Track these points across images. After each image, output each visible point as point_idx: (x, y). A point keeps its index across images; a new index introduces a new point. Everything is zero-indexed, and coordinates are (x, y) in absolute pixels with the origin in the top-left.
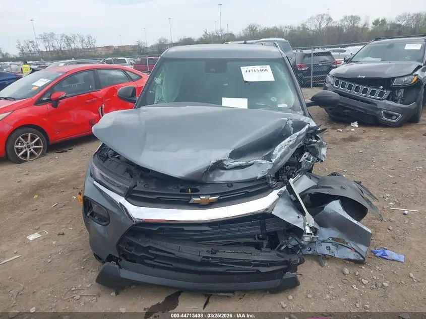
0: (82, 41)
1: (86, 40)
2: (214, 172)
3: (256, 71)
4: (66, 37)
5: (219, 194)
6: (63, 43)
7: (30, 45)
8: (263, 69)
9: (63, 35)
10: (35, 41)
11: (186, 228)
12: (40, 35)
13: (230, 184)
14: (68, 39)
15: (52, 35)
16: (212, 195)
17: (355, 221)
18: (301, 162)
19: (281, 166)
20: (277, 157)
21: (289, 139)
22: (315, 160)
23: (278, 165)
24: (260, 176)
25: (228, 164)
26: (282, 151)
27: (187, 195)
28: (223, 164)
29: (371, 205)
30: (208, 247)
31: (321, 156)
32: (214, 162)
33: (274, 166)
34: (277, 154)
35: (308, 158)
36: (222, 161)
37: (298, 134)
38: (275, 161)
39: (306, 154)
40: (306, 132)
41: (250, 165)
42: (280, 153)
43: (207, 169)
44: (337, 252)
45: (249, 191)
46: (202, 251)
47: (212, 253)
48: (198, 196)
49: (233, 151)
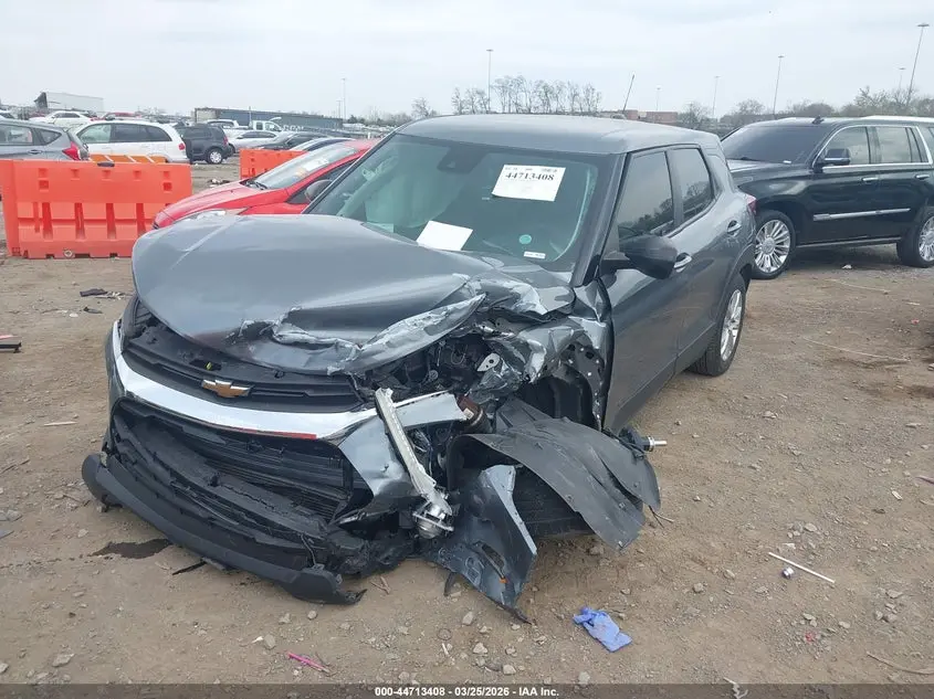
0: (574, 96)
1: (582, 95)
3: (530, 176)
4: (544, 87)
5: (251, 383)
6: (537, 99)
7: (477, 99)
8: (546, 173)
9: (541, 82)
10: (487, 92)
11: (187, 429)
12: (498, 81)
13: (280, 372)
14: (547, 90)
15: (519, 82)
16: (235, 382)
17: (517, 519)
18: (483, 373)
19: (383, 361)
20: (379, 342)
21: (428, 314)
22: (512, 375)
23: (374, 357)
24: (331, 369)
25: (280, 333)
26: (399, 334)
27: (198, 372)
28: (272, 332)
29: (624, 509)
30: (210, 473)
31: (531, 370)
32: (250, 322)
33: (361, 356)
34: (382, 337)
35: (498, 368)
36: (268, 325)
37: (450, 307)
38: (367, 347)
39: (492, 356)
40: (472, 307)
41: (327, 346)
42: (393, 336)
43: (237, 333)
44: (479, 577)
45: (309, 393)
46: (199, 475)
47: (214, 484)
48: (213, 378)
49: (295, 311)
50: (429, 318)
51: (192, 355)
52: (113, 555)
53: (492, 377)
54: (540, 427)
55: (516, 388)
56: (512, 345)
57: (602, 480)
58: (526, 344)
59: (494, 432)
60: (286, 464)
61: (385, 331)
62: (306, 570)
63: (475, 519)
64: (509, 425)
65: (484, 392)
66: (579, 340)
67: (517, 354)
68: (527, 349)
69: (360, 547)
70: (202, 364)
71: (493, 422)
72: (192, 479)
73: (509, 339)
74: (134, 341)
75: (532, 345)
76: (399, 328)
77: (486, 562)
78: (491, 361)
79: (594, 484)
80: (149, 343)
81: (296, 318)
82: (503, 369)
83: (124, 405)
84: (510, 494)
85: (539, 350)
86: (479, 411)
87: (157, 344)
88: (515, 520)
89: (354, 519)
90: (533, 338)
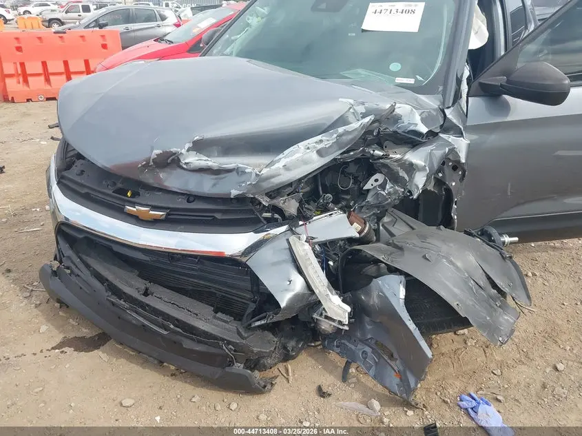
2: (168, 170)
5: (168, 208)
11: (116, 248)
13: (191, 197)
16: (155, 208)
17: (411, 325)
18: (368, 191)
19: (281, 183)
20: (277, 165)
21: (319, 137)
22: (396, 192)
23: (273, 180)
24: (234, 193)
25: (187, 161)
26: (294, 158)
27: (120, 199)
28: (179, 160)
29: (500, 307)
30: (142, 284)
31: (414, 187)
32: (158, 152)
33: (261, 179)
34: (279, 161)
35: (383, 186)
36: (175, 154)
37: (341, 130)
38: (265, 172)
39: (377, 176)
40: (362, 128)
41: (229, 171)
42: (288, 160)
43: (148, 163)
44: (374, 368)
45: (218, 216)
46: (132, 285)
47: (146, 294)
48: (133, 204)
49: (198, 140)
50: (321, 141)
51: (115, 184)
52: (66, 349)
53: (377, 195)
54: (423, 238)
55: (397, 202)
56: (399, 166)
57: (481, 283)
58: (411, 164)
59: (378, 240)
60: (201, 270)
61: (281, 156)
62: (227, 369)
63: (367, 319)
64: (392, 235)
65: (370, 207)
66: (451, 157)
67: (402, 174)
68: (411, 168)
69: (272, 349)
70: (123, 192)
71: (377, 231)
72: (127, 290)
73: (397, 160)
74: (65, 174)
75: (416, 165)
76: (294, 153)
77: (380, 357)
78: (376, 180)
79: (475, 288)
80: (79, 175)
81: (199, 146)
82: (388, 187)
83: (64, 228)
84: (402, 302)
85: (423, 169)
86: (365, 224)
87: (85, 175)
88: (409, 326)
89: (263, 322)
90: (416, 157)
